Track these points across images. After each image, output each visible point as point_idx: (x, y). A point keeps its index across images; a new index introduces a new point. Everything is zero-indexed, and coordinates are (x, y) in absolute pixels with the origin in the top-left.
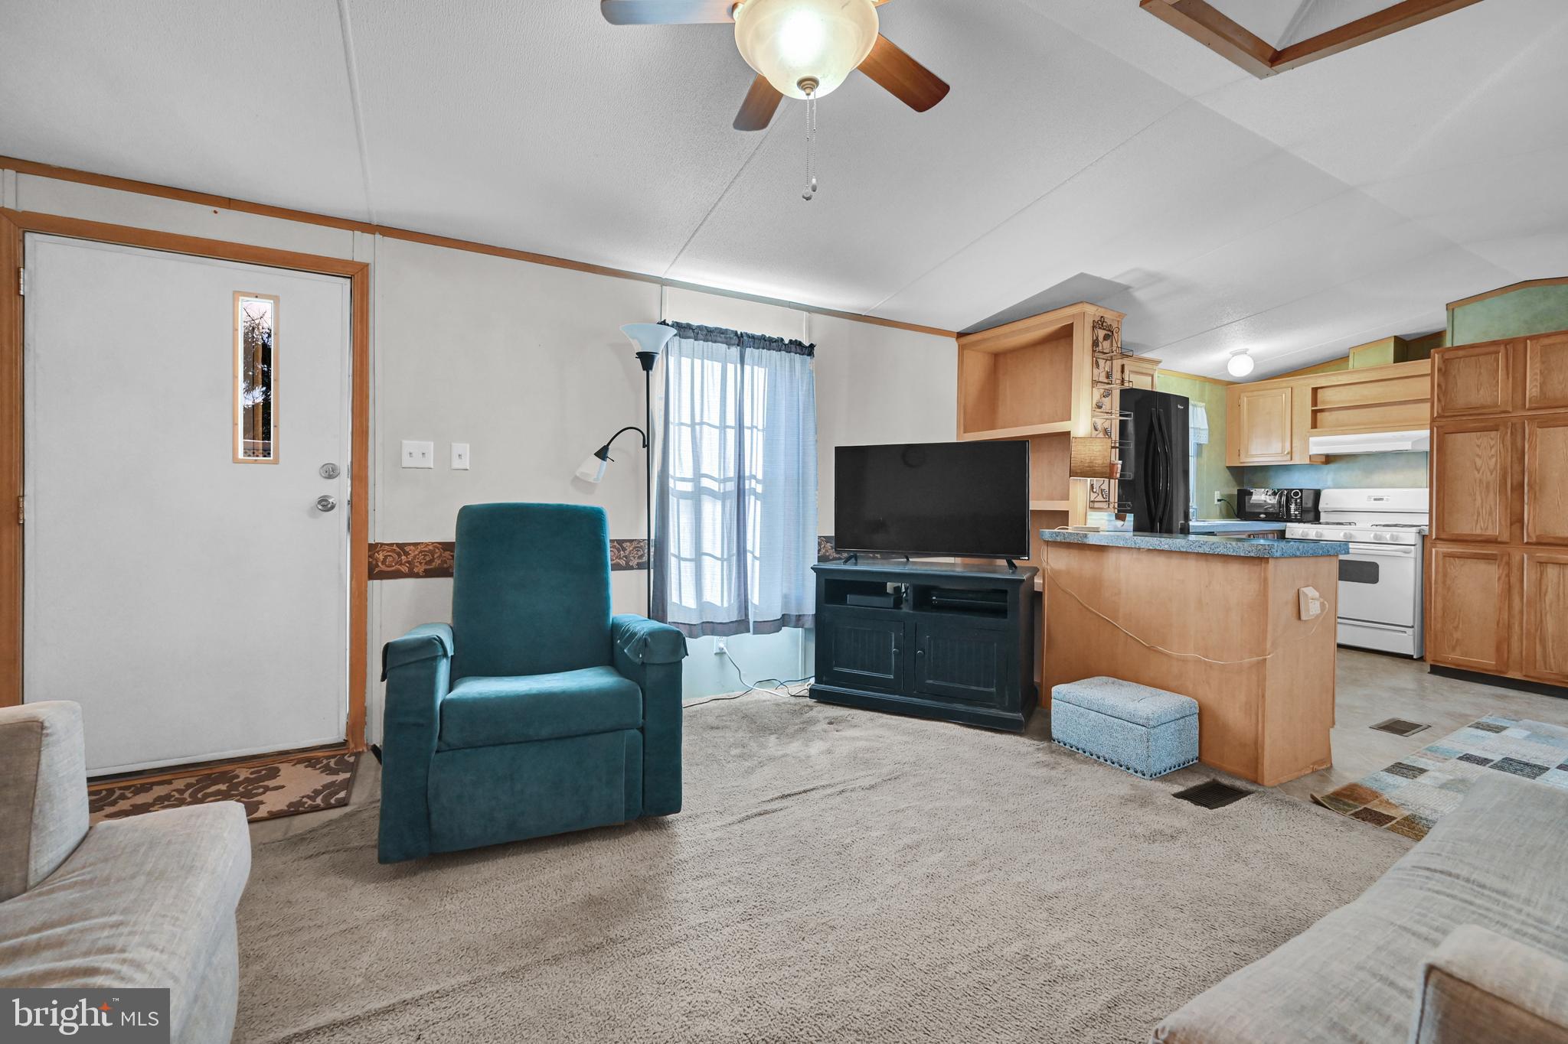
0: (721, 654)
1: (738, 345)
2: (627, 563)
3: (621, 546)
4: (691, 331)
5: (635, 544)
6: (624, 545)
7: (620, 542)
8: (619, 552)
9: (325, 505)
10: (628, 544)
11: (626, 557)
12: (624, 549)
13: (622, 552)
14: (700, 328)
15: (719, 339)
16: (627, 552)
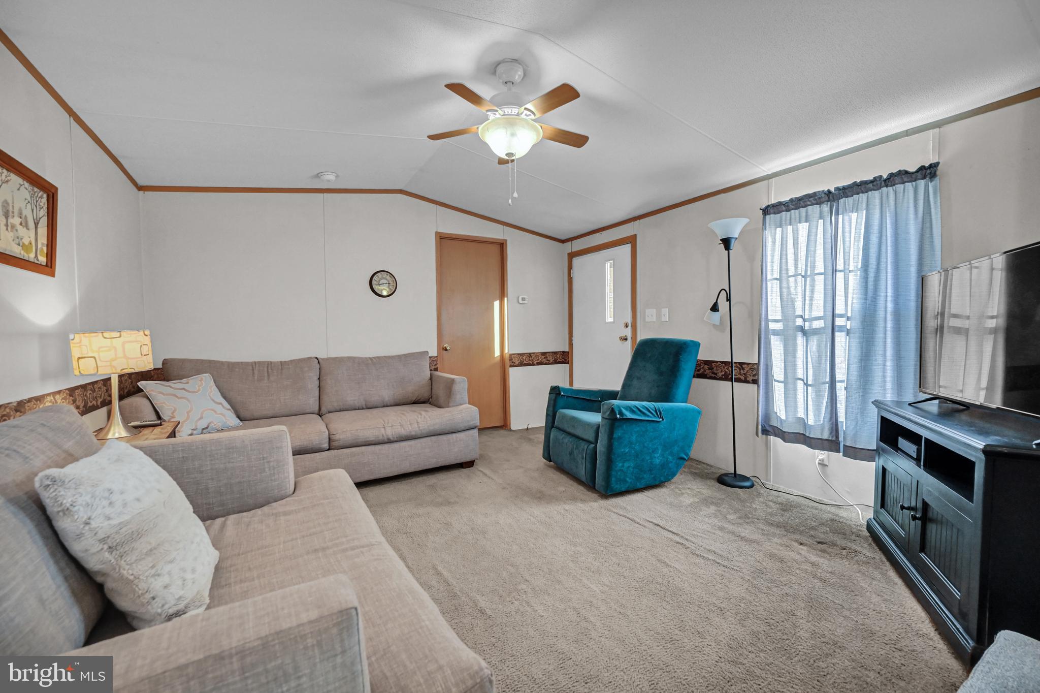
0: (822, 464)
1: (828, 201)
2: (745, 378)
3: (742, 367)
4: (782, 206)
5: (750, 366)
6: (744, 366)
7: (741, 364)
8: (740, 370)
9: (625, 339)
10: (746, 366)
11: (744, 374)
12: (743, 369)
13: (742, 371)
14: (791, 200)
15: (809, 203)
16: (745, 371)
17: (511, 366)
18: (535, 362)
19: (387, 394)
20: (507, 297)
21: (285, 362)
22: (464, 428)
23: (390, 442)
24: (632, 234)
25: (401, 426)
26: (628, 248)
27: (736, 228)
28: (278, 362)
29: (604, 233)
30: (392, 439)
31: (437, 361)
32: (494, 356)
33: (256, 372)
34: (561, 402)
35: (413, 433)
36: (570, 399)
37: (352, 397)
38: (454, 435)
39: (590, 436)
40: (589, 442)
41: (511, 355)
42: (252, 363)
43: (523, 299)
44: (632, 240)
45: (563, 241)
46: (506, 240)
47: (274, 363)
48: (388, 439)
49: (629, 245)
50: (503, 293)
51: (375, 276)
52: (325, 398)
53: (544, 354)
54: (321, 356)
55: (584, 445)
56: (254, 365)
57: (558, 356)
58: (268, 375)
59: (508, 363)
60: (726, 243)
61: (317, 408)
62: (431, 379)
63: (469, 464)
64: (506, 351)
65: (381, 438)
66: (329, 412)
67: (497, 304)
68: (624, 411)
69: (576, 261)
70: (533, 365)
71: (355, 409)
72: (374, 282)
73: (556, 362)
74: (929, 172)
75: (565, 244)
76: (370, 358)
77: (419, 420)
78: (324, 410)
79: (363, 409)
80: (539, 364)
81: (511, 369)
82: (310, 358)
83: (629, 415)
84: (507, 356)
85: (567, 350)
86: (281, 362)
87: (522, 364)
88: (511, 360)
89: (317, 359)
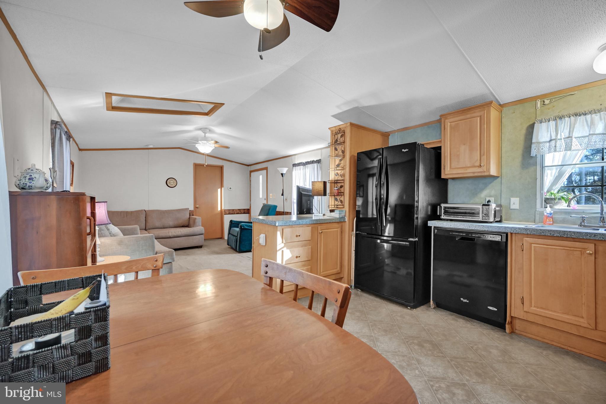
1: (304, 165)
4: (296, 165)
14: (297, 163)
15: (301, 165)
17: (225, 214)
18: (235, 213)
19: (171, 223)
20: (223, 187)
21: (133, 211)
22: (198, 234)
23: (170, 238)
24: (266, 167)
25: (175, 232)
26: (265, 171)
27: (284, 170)
28: (130, 211)
29: (260, 165)
30: (171, 236)
31: (193, 212)
32: (218, 210)
33: (122, 215)
34: (232, 225)
35: (179, 235)
36: (236, 224)
37: (158, 224)
38: (195, 237)
39: (236, 235)
40: (236, 237)
41: (225, 210)
42: (120, 212)
43: (230, 188)
44: (266, 169)
45: (248, 165)
46: (223, 166)
47: (129, 212)
48: (170, 237)
49: (266, 170)
50: (222, 186)
51: (168, 180)
52: (148, 224)
53: (239, 210)
54: (146, 209)
55: (235, 237)
56: (121, 212)
57: (246, 211)
58: (127, 216)
59: (223, 213)
60: (282, 174)
61: (144, 228)
62: (189, 218)
63: (200, 247)
64: (223, 208)
65: (167, 236)
66: (149, 229)
67: (219, 190)
68: (245, 226)
69: (252, 174)
70: (234, 214)
71: (159, 228)
72: (168, 182)
73: (244, 213)
74: (319, 161)
75: (249, 167)
76: (166, 211)
77: (181, 231)
78: (147, 228)
79: (162, 228)
80: (237, 214)
81: (225, 216)
82: (142, 210)
83: (246, 227)
84: (223, 211)
85: (249, 208)
86: (131, 212)
87: (229, 214)
88: (225, 212)
89: (145, 210)
